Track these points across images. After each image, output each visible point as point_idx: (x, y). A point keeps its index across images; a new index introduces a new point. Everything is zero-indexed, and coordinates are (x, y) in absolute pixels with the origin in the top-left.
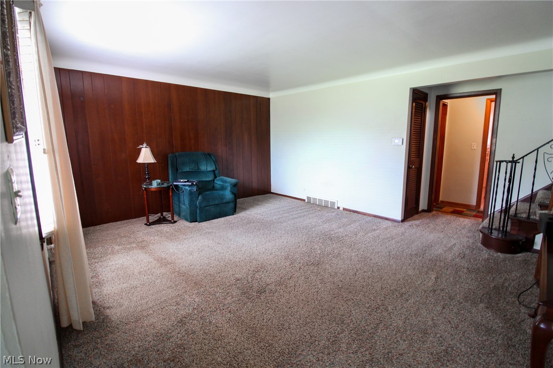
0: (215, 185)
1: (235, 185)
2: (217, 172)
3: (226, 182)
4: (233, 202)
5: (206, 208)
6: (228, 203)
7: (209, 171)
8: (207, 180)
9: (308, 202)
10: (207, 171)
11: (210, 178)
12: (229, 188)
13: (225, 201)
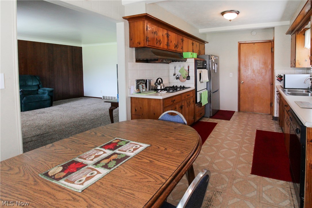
0: (38, 92)
1: (51, 92)
2: (40, 86)
3: (45, 90)
4: (49, 100)
5: (29, 104)
6: (46, 100)
7: (34, 85)
8: (33, 90)
9: (103, 99)
10: (32, 85)
11: (35, 89)
12: (47, 93)
13: (43, 100)
